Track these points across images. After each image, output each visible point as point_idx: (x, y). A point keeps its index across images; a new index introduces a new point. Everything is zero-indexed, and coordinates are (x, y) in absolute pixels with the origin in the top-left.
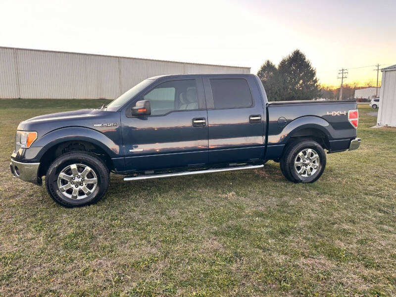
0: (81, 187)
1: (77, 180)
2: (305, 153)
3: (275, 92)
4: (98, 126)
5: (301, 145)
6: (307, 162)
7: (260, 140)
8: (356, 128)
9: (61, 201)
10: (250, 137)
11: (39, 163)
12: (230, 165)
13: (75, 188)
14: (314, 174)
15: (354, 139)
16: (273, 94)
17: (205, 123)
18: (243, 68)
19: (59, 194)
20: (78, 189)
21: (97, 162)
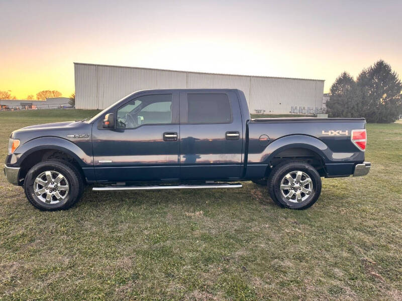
0: (54, 193)
1: (50, 186)
2: (294, 176)
3: (352, 107)
4: (71, 137)
5: (288, 166)
6: (297, 185)
7: (238, 158)
8: (364, 150)
9: (36, 204)
10: (226, 155)
11: (19, 168)
12: (207, 182)
13: (48, 193)
14: (306, 200)
15: (362, 163)
16: (350, 108)
17: (176, 138)
18: (316, 80)
19: (34, 197)
20: (51, 194)
21: (69, 171)
